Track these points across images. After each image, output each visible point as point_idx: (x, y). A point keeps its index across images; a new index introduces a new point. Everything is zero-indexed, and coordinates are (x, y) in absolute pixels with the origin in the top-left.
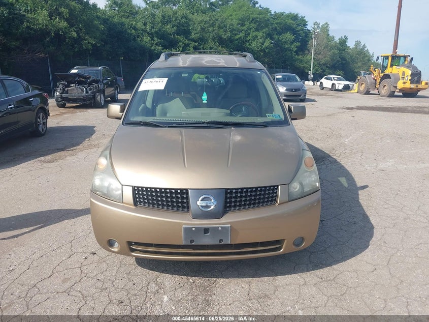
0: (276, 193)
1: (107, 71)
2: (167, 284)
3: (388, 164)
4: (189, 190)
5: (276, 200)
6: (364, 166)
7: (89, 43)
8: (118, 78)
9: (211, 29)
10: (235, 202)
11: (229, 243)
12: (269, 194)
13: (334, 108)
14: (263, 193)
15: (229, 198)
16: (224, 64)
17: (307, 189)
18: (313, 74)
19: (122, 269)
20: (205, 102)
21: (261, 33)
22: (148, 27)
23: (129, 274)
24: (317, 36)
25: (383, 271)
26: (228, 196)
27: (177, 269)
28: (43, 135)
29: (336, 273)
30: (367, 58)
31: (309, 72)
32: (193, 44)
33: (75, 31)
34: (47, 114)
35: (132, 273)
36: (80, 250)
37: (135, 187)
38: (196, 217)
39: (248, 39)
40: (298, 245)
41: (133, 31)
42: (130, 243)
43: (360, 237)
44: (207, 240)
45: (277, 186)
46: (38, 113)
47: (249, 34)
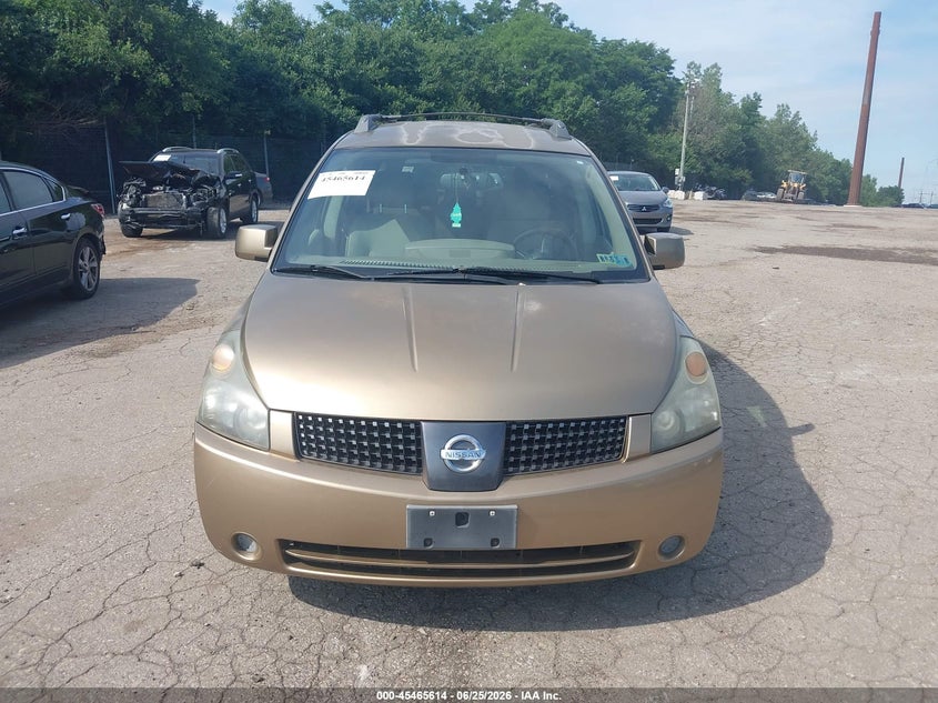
0: (622, 433)
1: (235, 159)
2: (366, 638)
3: (858, 373)
4: (423, 424)
5: (621, 451)
6: (806, 377)
7: (196, 97)
8: (258, 175)
9: (463, 73)
10: (529, 452)
11: (514, 547)
12: (606, 435)
13: (735, 248)
14: (592, 432)
15: (514, 443)
16: (501, 142)
17: (690, 427)
18: (685, 174)
19: (264, 602)
20: (457, 225)
21: (573, 83)
22: (327, 67)
23: (279, 613)
24: (695, 92)
25: (861, 617)
26: (513, 438)
27: (389, 603)
28: (90, 295)
29: (753, 618)
30: (802, 143)
31: (677, 170)
32: (424, 104)
33: (166, 72)
34: (99, 250)
35: (287, 612)
36: (168, 556)
37: (298, 414)
38: (437, 485)
39: (544, 96)
40: (669, 555)
41: (294, 74)
42: (284, 544)
43: (804, 536)
44: (461, 540)
45: (626, 418)
46: (79, 248)
47: (546, 85)
